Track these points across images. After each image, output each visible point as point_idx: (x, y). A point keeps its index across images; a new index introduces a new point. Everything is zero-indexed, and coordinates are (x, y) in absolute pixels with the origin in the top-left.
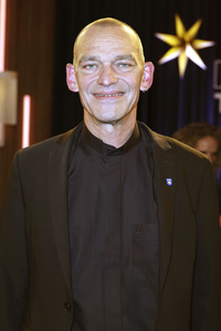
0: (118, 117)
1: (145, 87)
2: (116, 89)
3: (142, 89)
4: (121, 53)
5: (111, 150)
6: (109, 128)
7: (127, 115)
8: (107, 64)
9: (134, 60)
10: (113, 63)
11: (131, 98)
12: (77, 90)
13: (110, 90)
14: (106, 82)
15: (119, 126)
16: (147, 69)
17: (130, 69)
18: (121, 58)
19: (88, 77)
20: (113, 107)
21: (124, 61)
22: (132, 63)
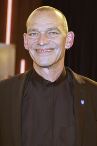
0: (50, 64)
1: (68, 46)
2: (49, 47)
4: (50, 27)
5: (49, 84)
6: (46, 70)
8: (43, 33)
9: (59, 30)
10: (46, 32)
11: (59, 53)
13: (45, 47)
14: (42, 44)
15: (52, 70)
17: (57, 35)
18: (51, 29)
19: (32, 40)
20: (47, 58)
21: (53, 31)
22: (58, 32)
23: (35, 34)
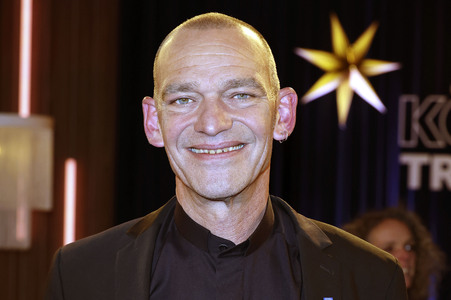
0: (235, 190)
1: (282, 133)
2: (230, 137)
3: (278, 137)
4: (234, 76)
5: (226, 248)
6: (220, 209)
7: (251, 184)
8: (211, 96)
9: (259, 86)
10: (221, 93)
11: (258, 153)
12: (161, 144)
13: (219, 140)
14: (211, 129)
15: (237, 206)
16: (285, 100)
17: (253, 102)
18: (235, 84)
19: (178, 119)
20: (225, 172)
21: (241, 90)
22: (257, 92)
23: (185, 99)
